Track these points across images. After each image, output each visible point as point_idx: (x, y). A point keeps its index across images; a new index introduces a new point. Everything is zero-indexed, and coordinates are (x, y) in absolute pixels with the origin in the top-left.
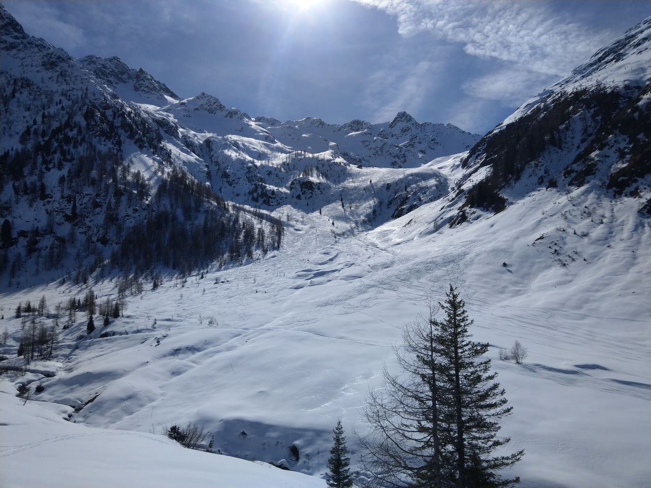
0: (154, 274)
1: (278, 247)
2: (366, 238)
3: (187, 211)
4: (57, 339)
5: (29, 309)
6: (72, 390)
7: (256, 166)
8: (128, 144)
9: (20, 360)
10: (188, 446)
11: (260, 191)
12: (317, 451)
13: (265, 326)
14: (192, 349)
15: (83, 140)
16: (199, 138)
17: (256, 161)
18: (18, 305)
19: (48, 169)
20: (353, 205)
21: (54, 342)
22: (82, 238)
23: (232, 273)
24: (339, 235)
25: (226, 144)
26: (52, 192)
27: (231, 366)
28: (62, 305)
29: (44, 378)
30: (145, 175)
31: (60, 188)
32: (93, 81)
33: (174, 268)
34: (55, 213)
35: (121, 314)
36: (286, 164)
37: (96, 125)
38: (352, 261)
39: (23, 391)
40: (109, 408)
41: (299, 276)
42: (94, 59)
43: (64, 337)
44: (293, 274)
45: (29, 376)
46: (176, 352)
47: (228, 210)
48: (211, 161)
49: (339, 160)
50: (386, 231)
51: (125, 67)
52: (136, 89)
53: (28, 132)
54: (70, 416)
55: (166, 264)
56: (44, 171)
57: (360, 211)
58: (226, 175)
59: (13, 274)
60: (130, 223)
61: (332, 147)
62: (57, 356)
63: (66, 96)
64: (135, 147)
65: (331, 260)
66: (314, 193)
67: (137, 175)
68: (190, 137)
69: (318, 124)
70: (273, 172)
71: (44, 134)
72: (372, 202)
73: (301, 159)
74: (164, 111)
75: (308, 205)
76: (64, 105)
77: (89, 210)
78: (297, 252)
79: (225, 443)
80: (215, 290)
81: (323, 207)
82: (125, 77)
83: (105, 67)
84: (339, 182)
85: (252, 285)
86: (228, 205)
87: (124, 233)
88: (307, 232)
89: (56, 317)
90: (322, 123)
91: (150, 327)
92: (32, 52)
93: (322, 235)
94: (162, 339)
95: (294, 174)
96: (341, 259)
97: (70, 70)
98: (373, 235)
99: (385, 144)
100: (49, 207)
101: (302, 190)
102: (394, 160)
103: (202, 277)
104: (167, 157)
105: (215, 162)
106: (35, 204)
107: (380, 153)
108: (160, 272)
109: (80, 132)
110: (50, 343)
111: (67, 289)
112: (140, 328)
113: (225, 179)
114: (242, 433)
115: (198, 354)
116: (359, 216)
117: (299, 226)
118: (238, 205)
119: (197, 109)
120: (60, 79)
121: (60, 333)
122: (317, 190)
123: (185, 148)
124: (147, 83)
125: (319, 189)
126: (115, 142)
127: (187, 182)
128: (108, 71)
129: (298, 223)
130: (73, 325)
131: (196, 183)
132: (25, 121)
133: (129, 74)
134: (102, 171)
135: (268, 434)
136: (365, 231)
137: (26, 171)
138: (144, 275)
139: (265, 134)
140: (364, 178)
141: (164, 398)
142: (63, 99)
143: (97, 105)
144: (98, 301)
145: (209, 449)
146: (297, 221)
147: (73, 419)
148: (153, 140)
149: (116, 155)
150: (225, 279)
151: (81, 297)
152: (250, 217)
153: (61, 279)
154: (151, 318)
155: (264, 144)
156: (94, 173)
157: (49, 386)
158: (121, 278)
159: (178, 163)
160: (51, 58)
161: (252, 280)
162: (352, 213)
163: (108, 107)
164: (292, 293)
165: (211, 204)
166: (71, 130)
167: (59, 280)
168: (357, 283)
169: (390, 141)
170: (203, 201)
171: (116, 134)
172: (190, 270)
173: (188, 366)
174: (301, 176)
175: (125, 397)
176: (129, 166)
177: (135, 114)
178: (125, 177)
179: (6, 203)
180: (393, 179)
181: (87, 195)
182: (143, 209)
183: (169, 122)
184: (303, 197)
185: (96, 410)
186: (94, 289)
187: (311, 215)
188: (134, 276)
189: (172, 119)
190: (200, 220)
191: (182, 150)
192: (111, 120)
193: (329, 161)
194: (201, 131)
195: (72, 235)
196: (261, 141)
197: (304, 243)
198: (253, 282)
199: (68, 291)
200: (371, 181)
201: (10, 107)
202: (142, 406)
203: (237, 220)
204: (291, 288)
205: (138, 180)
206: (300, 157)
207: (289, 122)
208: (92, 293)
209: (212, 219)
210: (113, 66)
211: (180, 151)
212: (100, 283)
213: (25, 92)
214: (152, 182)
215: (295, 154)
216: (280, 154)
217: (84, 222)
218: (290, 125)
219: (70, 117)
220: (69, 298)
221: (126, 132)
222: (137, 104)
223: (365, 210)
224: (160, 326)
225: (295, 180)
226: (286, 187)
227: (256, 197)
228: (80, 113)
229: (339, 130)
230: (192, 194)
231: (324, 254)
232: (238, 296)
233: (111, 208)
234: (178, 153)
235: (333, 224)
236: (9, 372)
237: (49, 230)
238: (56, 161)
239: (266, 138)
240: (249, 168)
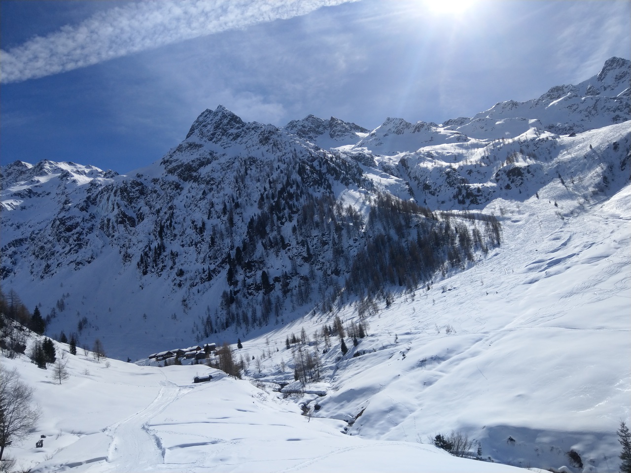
0: (385, 294)
1: (499, 244)
2: (602, 211)
3: (399, 230)
4: (320, 363)
5: (294, 340)
6: (342, 406)
7: (454, 169)
8: (336, 185)
9: (298, 383)
10: (457, 454)
11: (464, 192)
12: (603, 457)
13: (506, 328)
14: (437, 359)
15: (302, 192)
16: (394, 160)
17: (453, 164)
18: (286, 338)
19: (283, 224)
20: (575, 178)
21: (319, 365)
22: (320, 273)
23: (456, 279)
24: (566, 215)
25: (420, 158)
26: (289, 241)
27: (479, 371)
28: (318, 333)
29: (318, 397)
30: (356, 207)
31: (294, 237)
32: (298, 142)
33: (401, 285)
34: (296, 258)
35: (365, 334)
36: (485, 158)
37: (309, 177)
38: (591, 241)
39: (305, 408)
40: (377, 421)
41: (530, 269)
42: (295, 123)
43: (326, 360)
44: (523, 269)
45: (307, 397)
46: (423, 363)
47: (437, 219)
48: (410, 177)
49: (546, 135)
50: (627, 197)
51: (319, 120)
52: (332, 136)
53: (262, 199)
54: (346, 429)
55: (393, 282)
56: (280, 225)
57: (586, 182)
58: (427, 187)
59: (277, 314)
60: (354, 252)
61: (533, 125)
62: (324, 378)
63: (281, 161)
64: (343, 186)
65: (564, 244)
66: (524, 178)
67: (350, 209)
68: (385, 163)
69: (510, 106)
70: (474, 169)
71: (273, 197)
72: (598, 169)
73: (501, 148)
74: (359, 146)
75: (520, 192)
76: (282, 169)
77: (319, 249)
78: (521, 244)
79: (494, 450)
80: (444, 298)
81: (538, 190)
82: (321, 129)
83: (304, 127)
84: (551, 158)
85: (480, 287)
86: (436, 215)
87: (351, 262)
88: (527, 222)
89: (315, 344)
90: (514, 104)
91: (393, 342)
92: (251, 135)
93: (546, 220)
94: (407, 352)
95: (497, 165)
96: (577, 242)
97: (279, 139)
98: (611, 205)
99: (597, 101)
100: (290, 254)
101: (510, 179)
102: (614, 115)
103: (429, 289)
104: (370, 185)
105: (414, 178)
106: (280, 254)
107: (593, 112)
108: (389, 291)
109: (298, 186)
110: (316, 366)
111: (319, 318)
112: (384, 344)
113: (427, 191)
114: (510, 439)
115: (443, 363)
116: (586, 188)
117: (516, 217)
118: (445, 212)
119: (386, 135)
120: (274, 149)
121: (321, 357)
122: (527, 175)
123: (384, 173)
124: (339, 128)
125: (529, 172)
126: (326, 187)
127: (393, 203)
128: (307, 129)
129: (514, 214)
130: (330, 349)
131: (401, 203)
132: (258, 190)
133: (323, 125)
134: (322, 214)
135: (538, 440)
136: (599, 203)
137: (268, 229)
138: (376, 295)
139: (456, 135)
140: (581, 145)
141: (422, 408)
142: (280, 164)
143: (305, 160)
144: (344, 325)
145: (478, 457)
146: (512, 212)
147: (349, 432)
148: (355, 175)
149: (329, 197)
150: (451, 286)
151: (331, 324)
152: (461, 221)
153: (312, 311)
154: (392, 334)
155: (457, 145)
156: (316, 218)
157: (324, 404)
158: (358, 302)
159: (381, 189)
160: (264, 134)
161: (479, 283)
162: (576, 188)
163: (314, 159)
164: (527, 289)
165: (420, 218)
166: (292, 187)
167: (311, 312)
168: (604, 264)
169: (603, 95)
170: (412, 217)
171: (325, 179)
172: (416, 284)
173: (436, 376)
174: (505, 165)
175: (387, 410)
176: (341, 204)
177: (336, 158)
178: (340, 214)
179: (260, 258)
180: (619, 136)
181: (315, 237)
182: (362, 237)
183: (365, 155)
184: (512, 185)
185: (366, 423)
186: (339, 315)
187: (527, 202)
188: (368, 298)
189: (366, 151)
190: (413, 235)
191: (382, 176)
192: (319, 169)
193: (533, 140)
194: (394, 154)
195: (312, 272)
196: (454, 144)
197: (527, 233)
198: (481, 284)
199: (319, 320)
200: (591, 147)
201: (246, 183)
202: (404, 417)
203: (448, 227)
204: (524, 284)
205: (351, 214)
206: (499, 146)
207: (478, 115)
208: (338, 318)
209: (424, 232)
210: (310, 124)
211: (380, 178)
212: (342, 309)
213: (253, 167)
214: (363, 212)
215: (493, 145)
216: (476, 150)
217: (318, 260)
218: (480, 118)
219: (288, 177)
220: (321, 326)
221: (332, 175)
222: (336, 149)
223: (592, 181)
224: (402, 340)
225: (499, 170)
226: (491, 181)
227: (462, 199)
228: (294, 171)
229: (537, 104)
230: (400, 213)
231: (554, 239)
232: (469, 301)
233: (335, 243)
234: (379, 180)
235: (556, 205)
236: (292, 394)
237: (295, 273)
238: (287, 215)
239: (458, 139)
240: (448, 173)
